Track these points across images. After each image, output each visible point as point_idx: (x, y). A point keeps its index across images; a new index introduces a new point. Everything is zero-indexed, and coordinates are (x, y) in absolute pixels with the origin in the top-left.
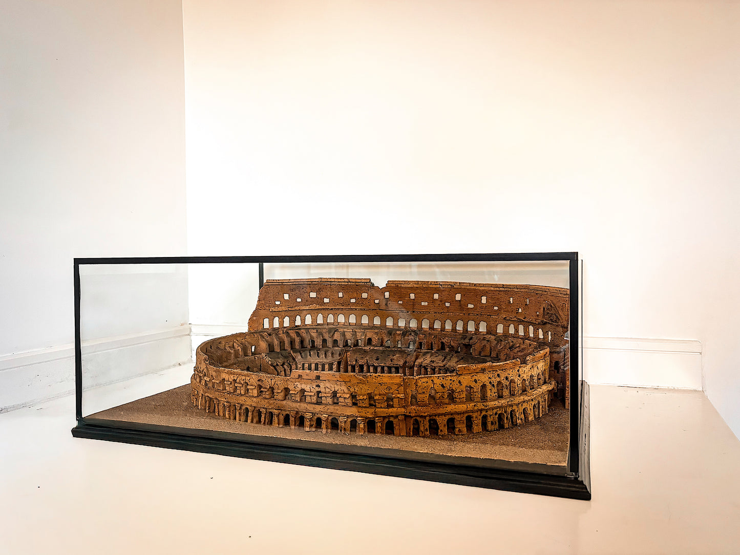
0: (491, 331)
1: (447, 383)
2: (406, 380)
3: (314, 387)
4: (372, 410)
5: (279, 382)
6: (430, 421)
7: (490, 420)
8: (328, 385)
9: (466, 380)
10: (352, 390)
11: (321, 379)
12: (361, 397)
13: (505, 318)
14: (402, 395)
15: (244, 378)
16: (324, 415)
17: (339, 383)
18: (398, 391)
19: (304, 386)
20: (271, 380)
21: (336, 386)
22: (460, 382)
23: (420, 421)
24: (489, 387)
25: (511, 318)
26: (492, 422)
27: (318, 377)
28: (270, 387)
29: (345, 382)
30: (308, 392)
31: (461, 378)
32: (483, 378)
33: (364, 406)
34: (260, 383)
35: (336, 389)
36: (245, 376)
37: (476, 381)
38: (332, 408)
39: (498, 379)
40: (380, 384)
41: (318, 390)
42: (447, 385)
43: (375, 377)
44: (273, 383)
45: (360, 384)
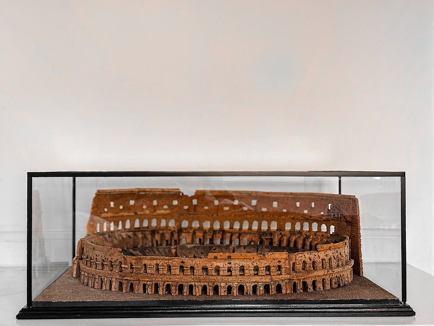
0: (281, 228)
1: (312, 256)
2: (290, 256)
3: (227, 264)
4: (269, 277)
5: (199, 262)
6: (303, 282)
7: (334, 281)
8: (237, 262)
9: (322, 255)
10: (255, 264)
11: (231, 258)
12: (262, 269)
13: (293, 218)
14: (288, 266)
15: (167, 261)
16: (235, 283)
17: (245, 260)
18: (285, 263)
19: (218, 264)
20: (192, 261)
21: (243, 262)
22: (319, 256)
23: (298, 283)
24: (333, 259)
25: (299, 218)
26: (335, 282)
27: (229, 257)
28: (191, 267)
29: (250, 259)
30: (222, 268)
31: (319, 254)
32: (330, 253)
33: (263, 275)
34: (182, 264)
35: (243, 264)
36: (168, 260)
37: (327, 255)
38: (241, 278)
39: (337, 254)
40: (273, 259)
41: (229, 266)
42: (312, 259)
43: (270, 254)
44: (193, 263)
45: (261, 260)
